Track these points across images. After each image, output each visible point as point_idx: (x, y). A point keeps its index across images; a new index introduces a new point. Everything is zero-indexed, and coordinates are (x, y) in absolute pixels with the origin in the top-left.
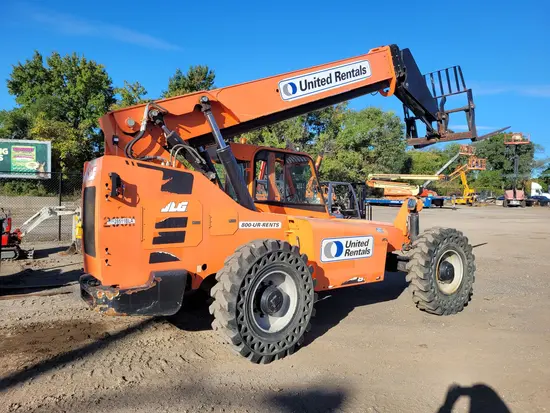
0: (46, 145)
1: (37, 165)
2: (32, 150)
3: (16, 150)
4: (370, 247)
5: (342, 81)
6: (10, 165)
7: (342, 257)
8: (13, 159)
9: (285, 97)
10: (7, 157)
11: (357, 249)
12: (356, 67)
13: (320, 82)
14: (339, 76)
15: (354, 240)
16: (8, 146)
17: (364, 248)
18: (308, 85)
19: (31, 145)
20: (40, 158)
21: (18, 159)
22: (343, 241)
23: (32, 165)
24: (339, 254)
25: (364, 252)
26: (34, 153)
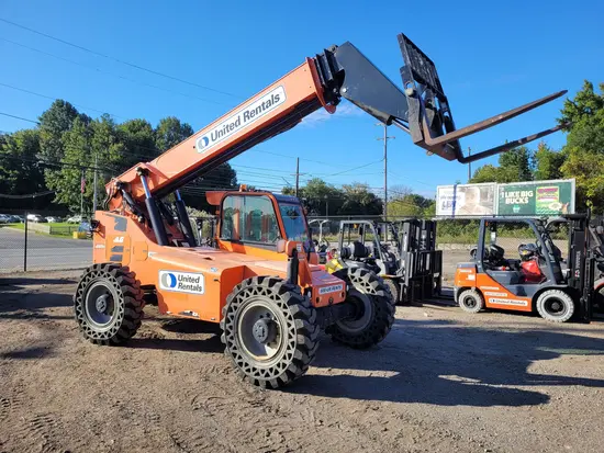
0: (570, 183)
1: (560, 205)
2: (556, 190)
3: (540, 191)
4: (201, 284)
5: (251, 119)
6: (534, 207)
7: (176, 288)
8: (538, 201)
9: (200, 151)
10: (532, 199)
11: (190, 284)
12: (269, 97)
13: (229, 128)
14: (248, 115)
15: (185, 275)
16: (533, 188)
17: (195, 284)
18: (218, 134)
19: (554, 184)
20: (564, 198)
21: (542, 200)
22: (176, 274)
23: (555, 206)
24: (173, 285)
25: (196, 288)
26: (558, 193)
